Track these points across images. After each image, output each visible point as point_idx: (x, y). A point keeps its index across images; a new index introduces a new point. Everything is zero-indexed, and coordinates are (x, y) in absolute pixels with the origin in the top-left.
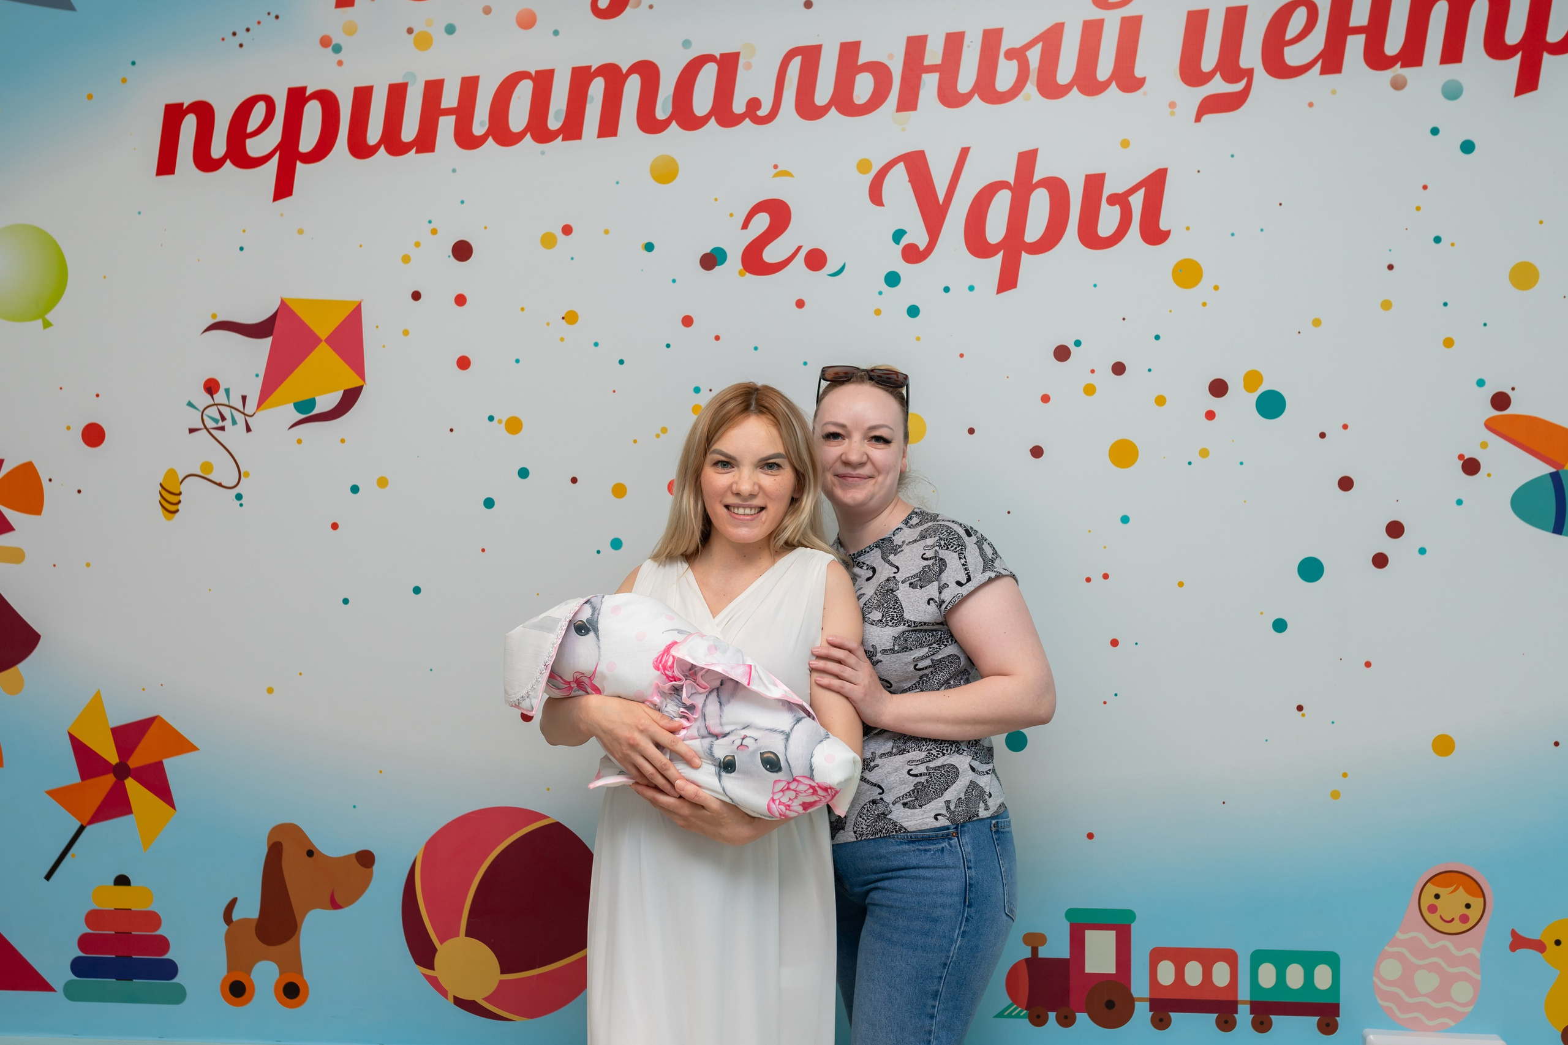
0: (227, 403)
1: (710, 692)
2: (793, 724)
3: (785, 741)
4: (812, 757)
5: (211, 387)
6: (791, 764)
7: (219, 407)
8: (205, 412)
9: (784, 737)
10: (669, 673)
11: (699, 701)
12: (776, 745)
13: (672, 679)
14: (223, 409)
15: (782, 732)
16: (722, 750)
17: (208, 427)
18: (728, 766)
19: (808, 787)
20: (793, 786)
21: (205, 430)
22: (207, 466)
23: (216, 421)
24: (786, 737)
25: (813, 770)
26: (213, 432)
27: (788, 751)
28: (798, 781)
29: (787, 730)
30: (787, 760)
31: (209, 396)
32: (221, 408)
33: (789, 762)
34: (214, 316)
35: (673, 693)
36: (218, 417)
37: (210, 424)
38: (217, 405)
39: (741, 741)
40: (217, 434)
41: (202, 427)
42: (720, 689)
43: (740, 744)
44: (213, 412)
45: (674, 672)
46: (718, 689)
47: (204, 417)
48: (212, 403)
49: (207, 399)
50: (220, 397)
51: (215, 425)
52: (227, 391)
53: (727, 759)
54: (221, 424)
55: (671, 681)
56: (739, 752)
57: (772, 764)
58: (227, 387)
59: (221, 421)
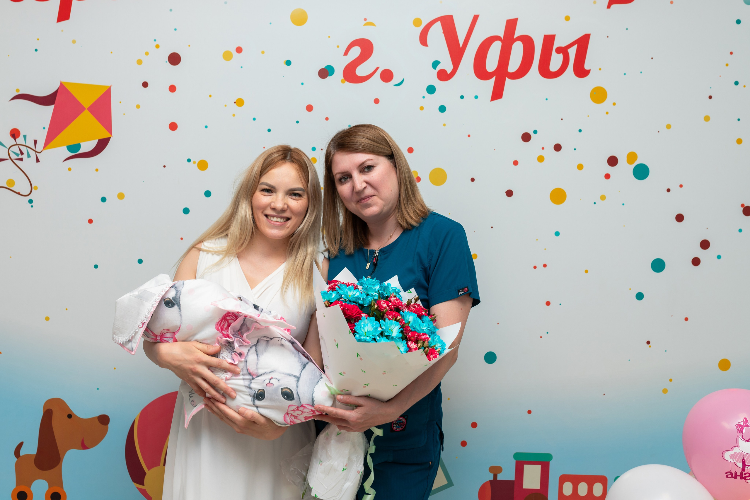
0: (24, 144)
1: (252, 346)
2: (301, 370)
3: (296, 382)
4: (313, 393)
5: (15, 134)
6: (300, 396)
7: (19, 146)
8: (11, 149)
9: (296, 379)
10: (225, 333)
11: (244, 350)
12: (290, 383)
13: (226, 336)
14: (21, 147)
15: (295, 376)
16: (256, 386)
17: (12, 158)
18: (260, 396)
19: (310, 410)
20: (301, 409)
21: (10, 160)
22: (11, 182)
23: (17, 155)
24: (297, 379)
25: (314, 401)
26: (15, 161)
27: (299, 388)
28: (304, 407)
29: (298, 375)
30: (298, 394)
31: (13, 140)
32: (20, 147)
33: (299, 395)
34: (18, 90)
35: (227, 344)
36: (19, 152)
37: (13, 156)
38: (18, 145)
39: (269, 380)
40: (18, 162)
41: (8, 157)
42: (257, 345)
43: (268, 382)
44: (16, 149)
45: (228, 332)
46: (256, 345)
47: (10, 152)
48: (15, 143)
49: (12, 141)
50: (20, 140)
51: (17, 157)
52: (25, 137)
53: (259, 391)
54: (20, 157)
55: (226, 337)
56: (267, 387)
57: (288, 395)
58: (25, 134)
59: (20, 155)
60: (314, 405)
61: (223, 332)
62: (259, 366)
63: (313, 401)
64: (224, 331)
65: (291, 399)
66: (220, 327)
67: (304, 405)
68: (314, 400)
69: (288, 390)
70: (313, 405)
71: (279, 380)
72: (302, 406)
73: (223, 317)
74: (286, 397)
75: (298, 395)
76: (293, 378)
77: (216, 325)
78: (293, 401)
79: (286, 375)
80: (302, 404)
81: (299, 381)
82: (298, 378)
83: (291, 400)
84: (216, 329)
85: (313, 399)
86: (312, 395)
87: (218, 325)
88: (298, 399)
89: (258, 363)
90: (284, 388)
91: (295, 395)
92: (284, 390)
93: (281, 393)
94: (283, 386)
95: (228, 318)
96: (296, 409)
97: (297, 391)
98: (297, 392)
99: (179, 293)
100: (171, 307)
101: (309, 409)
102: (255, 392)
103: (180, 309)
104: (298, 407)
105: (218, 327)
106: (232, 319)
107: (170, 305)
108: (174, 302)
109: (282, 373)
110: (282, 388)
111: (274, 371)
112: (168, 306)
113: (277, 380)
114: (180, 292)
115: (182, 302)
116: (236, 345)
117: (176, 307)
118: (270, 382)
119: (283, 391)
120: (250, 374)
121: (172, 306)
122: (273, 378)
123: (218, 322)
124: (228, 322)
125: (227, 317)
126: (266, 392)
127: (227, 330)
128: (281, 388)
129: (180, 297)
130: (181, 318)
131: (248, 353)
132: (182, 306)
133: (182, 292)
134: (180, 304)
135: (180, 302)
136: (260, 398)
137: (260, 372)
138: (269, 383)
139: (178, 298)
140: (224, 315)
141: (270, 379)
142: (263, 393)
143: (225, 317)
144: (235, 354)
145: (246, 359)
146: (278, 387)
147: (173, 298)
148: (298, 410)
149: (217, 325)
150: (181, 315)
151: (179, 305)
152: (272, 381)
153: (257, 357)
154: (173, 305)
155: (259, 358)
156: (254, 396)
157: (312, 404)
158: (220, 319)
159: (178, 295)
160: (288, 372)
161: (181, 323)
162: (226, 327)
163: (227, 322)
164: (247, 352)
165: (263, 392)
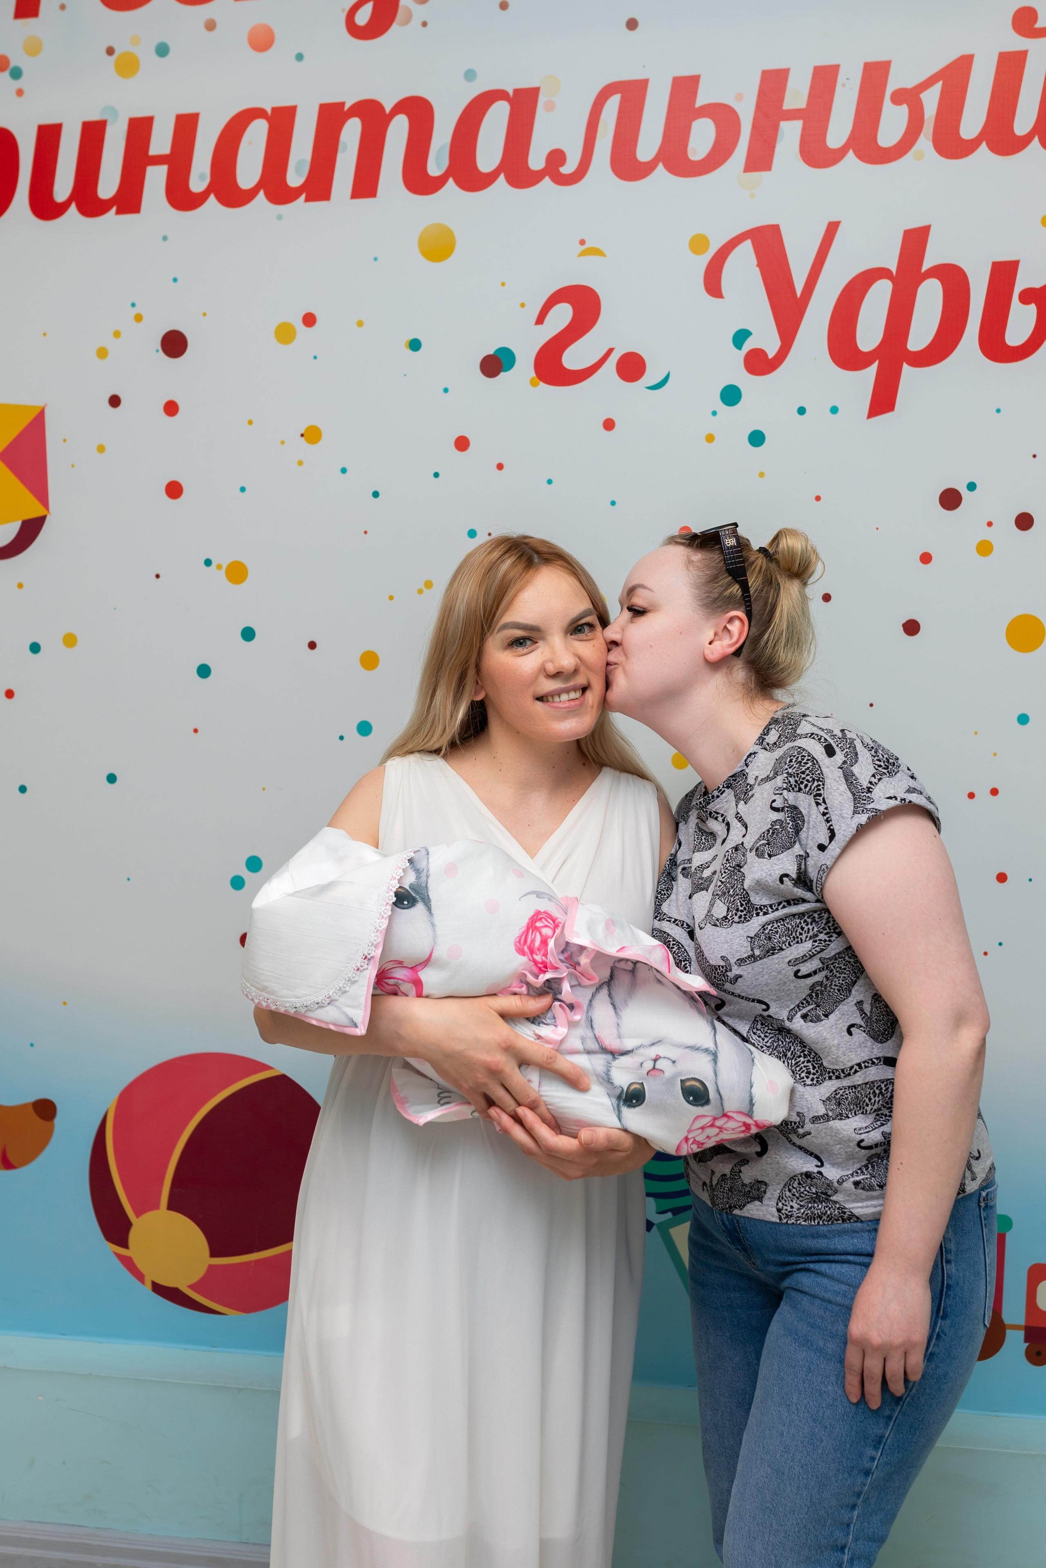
1: (600, 987)
2: (713, 1035)
3: (712, 1065)
6: (722, 1096)
9: (710, 1057)
10: (541, 960)
12: (701, 1070)
13: (543, 968)
15: (707, 1050)
16: (624, 1075)
18: (633, 1098)
19: (742, 1125)
20: (721, 1122)
24: (712, 1058)
25: (754, 1105)
27: (719, 1078)
28: (730, 1117)
30: (718, 1091)
33: (721, 1092)
39: (652, 1063)
42: (612, 984)
43: (651, 1067)
46: (608, 983)
53: (631, 1088)
55: (544, 971)
56: (650, 1079)
57: (697, 1094)
60: (753, 1112)
61: (535, 956)
62: (624, 1030)
63: (751, 1104)
64: (537, 954)
65: (703, 1102)
66: (526, 948)
67: (729, 1114)
68: (754, 1102)
69: (697, 1084)
70: (750, 1114)
71: (674, 1062)
72: (725, 1115)
73: (528, 924)
74: (691, 1098)
75: (719, 1093)
76: (704, 1055)
77: (515, 945)
78: (706, 1108)
79: (687, 1050)
80: (726, 1110)
81: (718, 1061)
82: (713, 1054)
83: (702, 1105)
84: (519, 953)
85: (751, 1100)
86: (750, 1092)
87: (519, 942)
88: (719, 1102)
89: (621, 1024)
90: (688, 1079)
91: (712, 1094)
92: (688, 1084)
93: (680, 1091)
94: (685, 1075)
95: (538, 924)
96: (709, 1124)
97: (716, 1084)
98: (717, 1087)
99: (424, 875)
100: (407, 908)
101: (738, 1121)
102: (623, 1090)
103: (429, 909)
104: (715, 1119)
105: (523, 948)
106: (546, 926)
107: (406, 903)
108: (414, 895)
109: (678, 1046)
110: (683, 1078)
111: (660, 1041)
112: (400, 906)
113: (669, 1063)
114: (425, 871)
115: (434, 894)
116: (566, 987)
117: (420, 907)
118: (656, 1067)
119: (686, 1087)
120: (605, 1050)
121: (410, 905)
122: (660, 1057)
123: (520, 937)
124: (540, 933)
125: (536, 922)
126: (648, 1090)
127: (542, 953)
128: (681, 1080)
129: (427, 882)
130: (434, 931)
131: (591, 1001)
132: (433, 903)
133: (432, 871)
134: (429, 898)
135: (428, 895)
136: (634, 1101)
137: (629, 1044)
138: (654, 1068)
139: (424, 885)
140: (530, 919)
141: (655, 1060)
142: (640, 1090)
143: (532, 922)
144: (560, 1006)
145: (590, 1014)
146: (674, 1077)
147: (411, 886)
148: (712, 1125)
149: (518, 944)
150: (433, 925)
151: (427, 902)
152: (659, 1065)
153: (613, 1010)
154: (413, 902)
155: (621, 1014)
156: (619, 1098)
157: (749, 1112)
158: (524, 929)
159: (424, 878)
160: (691, 1042)
161: (435, 942)
162: (539, 946)
163: (538, 934)
164: (590, 998)
165: (642, 1089)
